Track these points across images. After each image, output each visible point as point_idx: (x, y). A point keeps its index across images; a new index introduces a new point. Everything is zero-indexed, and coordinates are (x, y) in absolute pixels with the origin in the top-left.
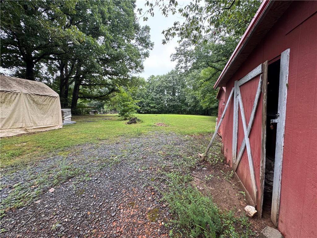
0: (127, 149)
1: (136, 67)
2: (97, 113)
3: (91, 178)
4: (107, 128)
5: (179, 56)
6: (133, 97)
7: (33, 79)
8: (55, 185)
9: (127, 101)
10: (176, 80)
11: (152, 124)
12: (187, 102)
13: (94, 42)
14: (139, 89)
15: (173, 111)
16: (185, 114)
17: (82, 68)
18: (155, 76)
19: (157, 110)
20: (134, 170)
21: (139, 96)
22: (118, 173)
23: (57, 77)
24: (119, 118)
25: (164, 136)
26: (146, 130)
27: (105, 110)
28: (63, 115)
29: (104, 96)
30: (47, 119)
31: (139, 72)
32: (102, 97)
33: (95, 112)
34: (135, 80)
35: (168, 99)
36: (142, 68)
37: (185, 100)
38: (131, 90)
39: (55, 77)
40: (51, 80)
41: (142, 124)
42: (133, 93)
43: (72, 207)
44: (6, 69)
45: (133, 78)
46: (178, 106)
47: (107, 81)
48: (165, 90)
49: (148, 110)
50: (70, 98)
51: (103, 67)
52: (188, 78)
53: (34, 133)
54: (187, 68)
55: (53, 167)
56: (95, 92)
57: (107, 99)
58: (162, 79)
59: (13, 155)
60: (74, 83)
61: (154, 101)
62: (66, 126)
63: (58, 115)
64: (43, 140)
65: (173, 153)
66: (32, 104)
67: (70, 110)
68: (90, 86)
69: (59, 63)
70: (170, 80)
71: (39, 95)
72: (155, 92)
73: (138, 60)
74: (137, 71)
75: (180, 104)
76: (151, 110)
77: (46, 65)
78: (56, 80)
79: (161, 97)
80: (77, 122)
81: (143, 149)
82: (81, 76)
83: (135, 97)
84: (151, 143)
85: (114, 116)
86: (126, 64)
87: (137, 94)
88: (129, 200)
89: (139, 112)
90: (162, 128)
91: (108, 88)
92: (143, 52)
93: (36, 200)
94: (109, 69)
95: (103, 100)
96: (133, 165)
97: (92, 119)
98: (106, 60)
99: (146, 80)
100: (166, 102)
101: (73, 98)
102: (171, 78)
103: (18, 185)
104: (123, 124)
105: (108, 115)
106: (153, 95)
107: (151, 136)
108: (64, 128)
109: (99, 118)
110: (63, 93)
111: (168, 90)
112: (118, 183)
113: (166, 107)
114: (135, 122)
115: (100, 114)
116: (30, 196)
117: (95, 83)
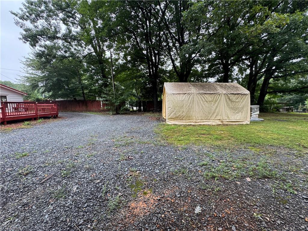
2: (293, 111)
3: (296, 192)
8: (251, 177)
27: (307, 106)
28: (251, 111)
30: (237, 114)
43: (273, 210)
62: (253, 122)
63: (247, 111)
64: (234, 132)
66: (228, 102)
67: (258, 106)
82: (274, 68)
93: (237, 181)
103: (223, 162)
115: (297, 112)
116: (232, 174)
117: (293, 72)
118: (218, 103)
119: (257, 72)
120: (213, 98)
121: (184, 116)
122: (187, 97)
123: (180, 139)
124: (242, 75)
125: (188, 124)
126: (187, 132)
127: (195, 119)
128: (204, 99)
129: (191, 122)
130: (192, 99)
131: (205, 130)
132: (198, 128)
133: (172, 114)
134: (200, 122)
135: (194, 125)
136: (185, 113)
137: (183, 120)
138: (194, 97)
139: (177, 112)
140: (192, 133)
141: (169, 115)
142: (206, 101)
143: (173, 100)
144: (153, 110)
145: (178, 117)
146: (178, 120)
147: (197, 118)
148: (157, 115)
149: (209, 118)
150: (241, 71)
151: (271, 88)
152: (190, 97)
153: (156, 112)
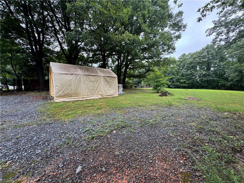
0: (160, 116)
1: (169, 49)
2: (137, 87)
3: (135, 131)
4: (144, 98)
5: (218, 29)
6: (165, 74)
7: (105, 68)
8: (116, 130)
9: (159, 78)
10: (212, 54)
11: (183, 97)
12: (228, 76)
13: (137, 38)
14: (170, 68)
15: (207, 85)
16: (223, 90)
17: (129, 57)
18: (187, 54)
19: (187, 85)
20: (166, 134)
21: (170, 73)
22: (153, 133)
23: (116, 65)
24: (153, 91)
25: (197, 110)
26: (176, 103)
27: (142, 85)
28: (118, 88)
29: (142, 75)
30: (111, 90)
31: (171, 53)
32: (141, 76)
33: (135, 87)
34: (167, 61)
35: (200, 74)
36: (174, 49)
37: (225, 74)
38: (163, 69)
39: (115, 66)
40: (113, 67)
41: (172, 97)
42: (164, 71)
43: (125, 145)
44: (95, 64)
45: (165, 59)
46: (214, 81)
47: (144, 64)
48: (198, 66)
49: (177, 85)
50: (122, 77)
51: (142, 55)
52: (230, 50)
53: (105, 98)
54: (229, 39)
55: (114, 119)
56: (136, 72)
57: (144, 77)
58: (194, 56)
59: (98, 109)
60: (124, 68)
61: (184, 77)
62: (120, 95)
63: (116, 88)
64: (109, 102)
65: (207, 128)
66: (105, 82)
67: (122, 85)
68: (133, 69)
69: (117, 57)
70: (205, 55)
71: (108, 76)
72: (185, 69)
73: (170, 43)
74: (169, 53)
75: (215, 79)
76: (181, 85)
77: (111, 59)
78: (115, 67)
79: (192, 73)
80: (125, 93)
81: (173, 118)
82: (129, 63)
83: (166, 75)
84: (182, 114)
85: (149, 90)
86: (159, 48)
87: (168, 72)
88: (162, 155)
89: (169, 87)
90: (193, 102)
91: (145, 69)
92: (176, 35)
93: (108, 135)
94: (146, 55)
95: (141, 78)
96: (165, 130)
97: (133, 91)
98: (145, 49)
99: (177, 59)
100: (198, 77)
101: (123, 77)
102: (205, 53)
103: (101, 125)
104: (156, 96)
105: (144, 88)
106: (184, 71)
107: (182, 108)
108: (119, 96)
109: (138, 91)
110: (119, 75)
111: (201, 66)
112: (153, 140)
113: (197, 82)
114: (166, 95)
115: (139, 88)
116: (106, 131)
117: (136, 67)
118: (99, 82)
119: (122, 64)
120: (95, 79)
121: (72, 93)
122: (74, 77)
123: (67, 114)
124: (114, 65)
125: (76, 100)
126: (75, 107)
127: (82, 95)
128: (89, 79)
129: (79, 98)
130: (79, 79)
131: (90, 103)
132: (85, 102)
133: (60, 92)
134: (87, 97)
135: (81, 101)
136: (73, 90)
137: (72, 97)
138: (80, 78)
139: (65, 90)
140: (79, 107)
141: (57, 93)
142: (90, 81)
143: (61, 79)
144: (39, 89)
145: (66, 95)
146: (67, 97)
147: (84, 94)
148: (43, 94)
149: (93, 94)
150: (113, 62)
151: (128, 74)
152: (77, 77)
153: (43, 91)
